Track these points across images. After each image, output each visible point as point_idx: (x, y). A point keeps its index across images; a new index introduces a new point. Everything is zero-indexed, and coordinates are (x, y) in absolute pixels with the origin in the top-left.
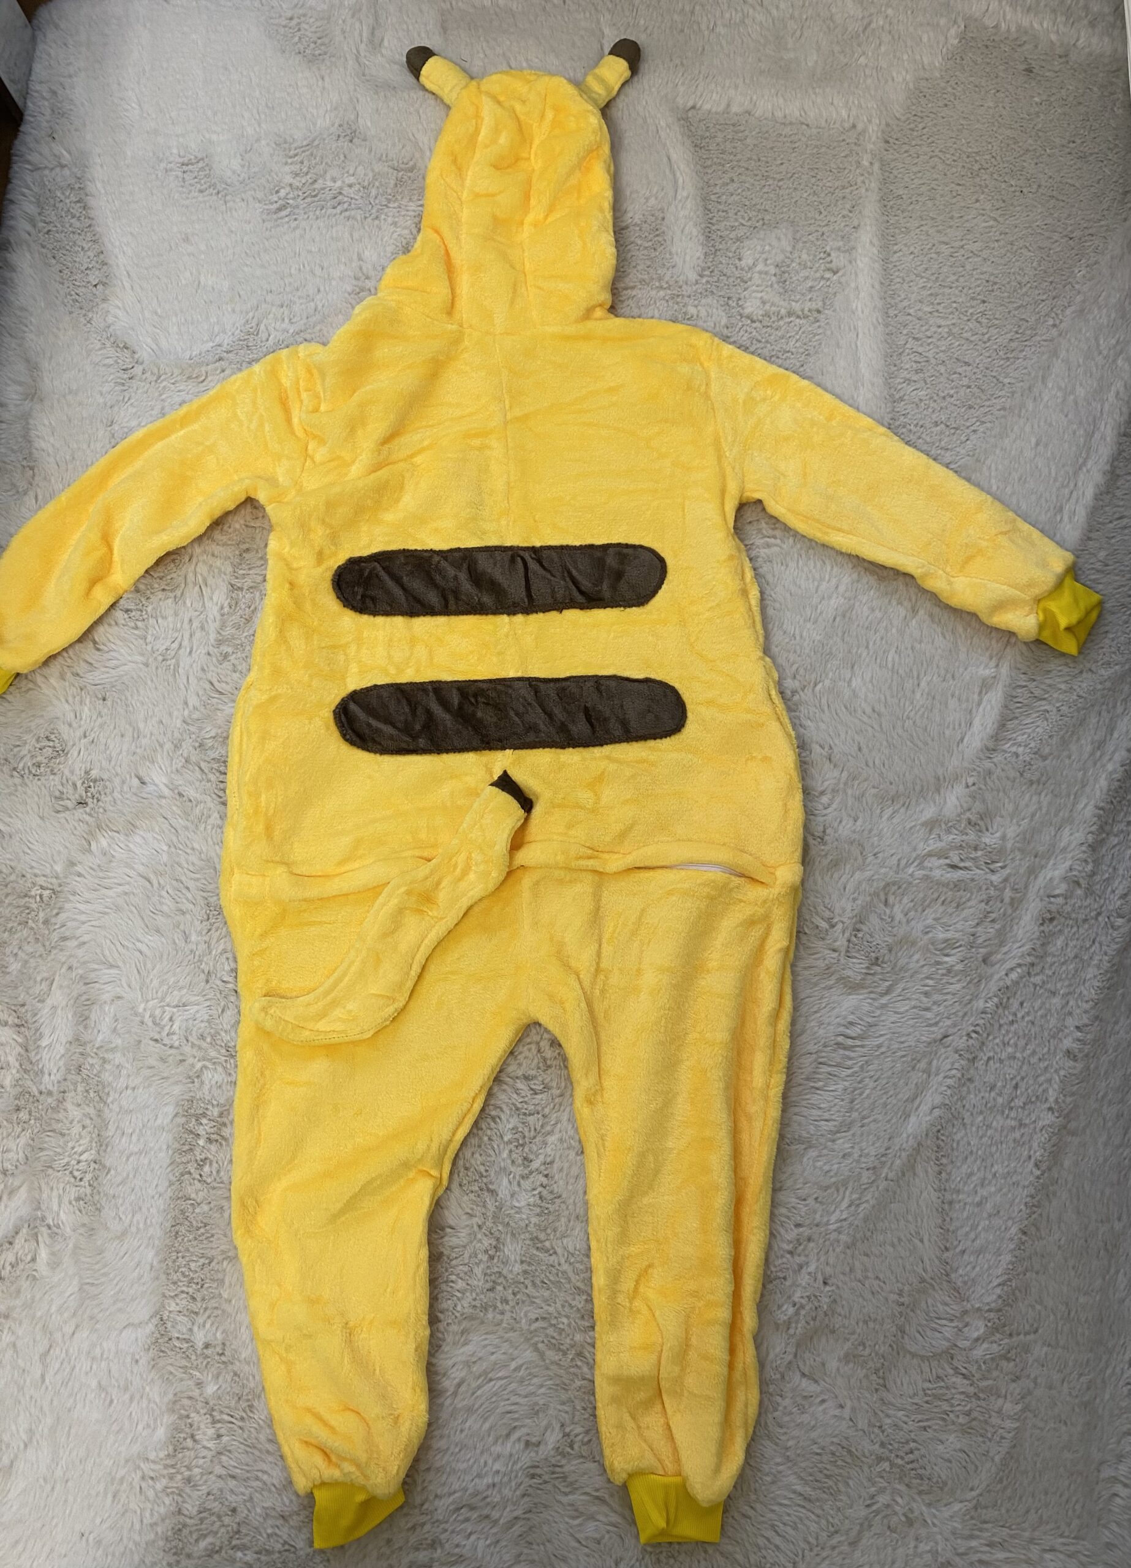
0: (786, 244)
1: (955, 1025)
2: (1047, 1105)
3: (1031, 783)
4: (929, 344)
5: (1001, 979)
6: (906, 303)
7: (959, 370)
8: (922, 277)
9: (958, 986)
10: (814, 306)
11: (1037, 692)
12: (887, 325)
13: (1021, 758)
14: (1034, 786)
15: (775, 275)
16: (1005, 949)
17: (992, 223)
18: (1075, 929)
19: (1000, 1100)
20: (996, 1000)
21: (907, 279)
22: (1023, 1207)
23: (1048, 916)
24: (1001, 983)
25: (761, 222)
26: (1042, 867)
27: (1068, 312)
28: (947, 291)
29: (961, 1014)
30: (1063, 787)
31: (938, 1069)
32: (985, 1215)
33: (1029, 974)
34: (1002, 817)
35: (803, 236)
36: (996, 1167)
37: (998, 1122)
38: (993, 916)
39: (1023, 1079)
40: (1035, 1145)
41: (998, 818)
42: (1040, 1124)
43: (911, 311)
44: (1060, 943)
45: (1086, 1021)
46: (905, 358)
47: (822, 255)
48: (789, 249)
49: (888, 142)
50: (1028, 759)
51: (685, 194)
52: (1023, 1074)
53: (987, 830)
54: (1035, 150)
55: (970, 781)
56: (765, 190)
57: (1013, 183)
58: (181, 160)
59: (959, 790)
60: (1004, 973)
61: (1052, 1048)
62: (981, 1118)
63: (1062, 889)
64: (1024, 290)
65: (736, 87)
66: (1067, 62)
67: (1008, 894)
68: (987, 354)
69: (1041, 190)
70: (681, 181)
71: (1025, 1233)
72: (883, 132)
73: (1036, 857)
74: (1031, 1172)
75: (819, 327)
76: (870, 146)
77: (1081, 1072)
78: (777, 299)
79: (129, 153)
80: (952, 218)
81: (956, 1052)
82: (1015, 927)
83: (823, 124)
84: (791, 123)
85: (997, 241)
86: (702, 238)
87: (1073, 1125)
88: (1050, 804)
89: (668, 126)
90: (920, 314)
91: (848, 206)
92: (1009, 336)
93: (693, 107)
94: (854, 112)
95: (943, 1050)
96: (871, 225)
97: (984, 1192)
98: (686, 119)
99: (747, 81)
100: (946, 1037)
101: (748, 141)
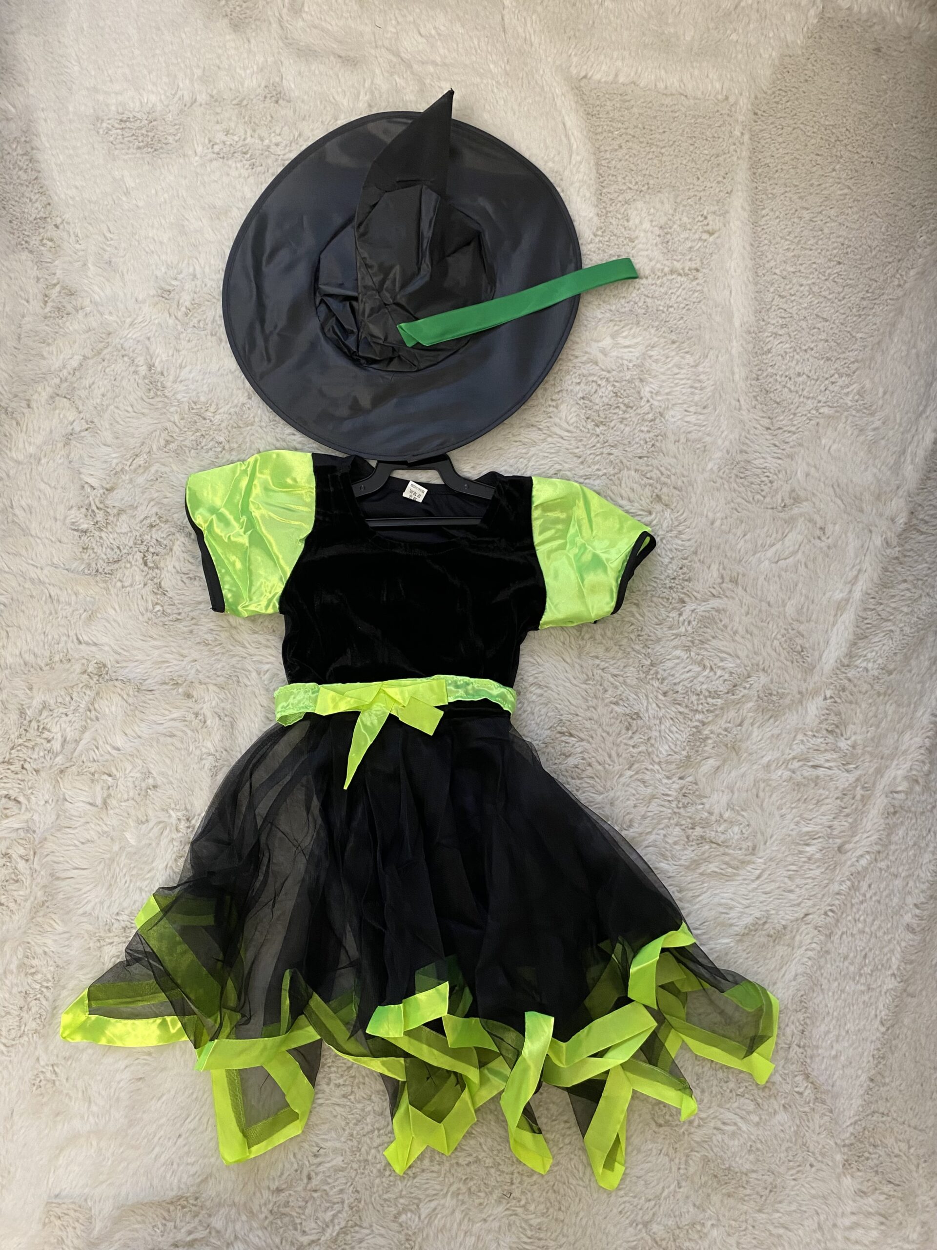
0: (668, 207)
1: (814, 905)
2: (890, 972)
3: (879, 694)
4: (792, 302)
5: (852, 865)
6: (772, 263)
7: (819, 325)
8: (786, 240)
9: (817, 872)
10: (694, 266)
11: (884, 615)
12: (756, 284)
13: (871, 673)
14: (881, 698)
15: (659, 236)
16: (856, 839)
17: (846, 191)
18: (914, 821)
19: (852, 968)
20: (849, 883)
21: (774, 242)
22: (871, 1059)
23: (892, 810)
24: (853, 869)
25: (646, 186)
26: (887, 767)
27: (912, 273)
28: (808, 252)
29: (820, 896)
30: (906, 697)
31: (801, 942)
32: (840, 1066)
33: (876, 860)
34: (854, 724)
35: (683, 200)
36: (848, 1025)
37: (850, 987)
38: (847, 811)
39: (871, 950)
40: (881, 1006)
41: (851, 726)
42: (885, 987)
43: (777, 271)
44: (901, 833)
45: (924, 900)
46: (772, 314)
47: (701, 219)
48: (671, 212)
49: (756, 114)
50: (876, 674)
51: (579, 158)
52: (871, 946)
53: (842, 735)
54: (883, 125)
55: (829, 693)
56: (650, 156)
57: (864, 154)
58: (120, 117)
59: (819, 701)
60: (854, 859)
61: (895, 923)
62: (836, 984)
63: (903, 786)
64: (874, 253)
65: (623, 59)
66: (910, 43)
67: (859, 792)
68: (842, 311)
69: (888, 162)
70: (575, 146)
71: (872, 1080)
72: (752, 104)
73: (882, 758)
74: (878, 1029)
75: (698, 284)
76: (741, 118)
77: (919, 943)
78: (661, 258)
79: (71, 109)
80: (812, 185)
81: (816, 928)
82: (865, 820)
83: (699, 94)
84: (672, 95)
85: (851, 207)
86: (594, 199)
87: (910, 989)
88: (894, 712)
89: (563, 94)
90: (785, 273)
91: (722, 173)
92: (861, 295)
93: (585, 77)
94: (726, 85)
95: (804, 927)
96: (742, 190)
97: (837, 1047)
98: (579, 88)
99: (633, 54)
100: (806, 915)
101: (635, 110)
